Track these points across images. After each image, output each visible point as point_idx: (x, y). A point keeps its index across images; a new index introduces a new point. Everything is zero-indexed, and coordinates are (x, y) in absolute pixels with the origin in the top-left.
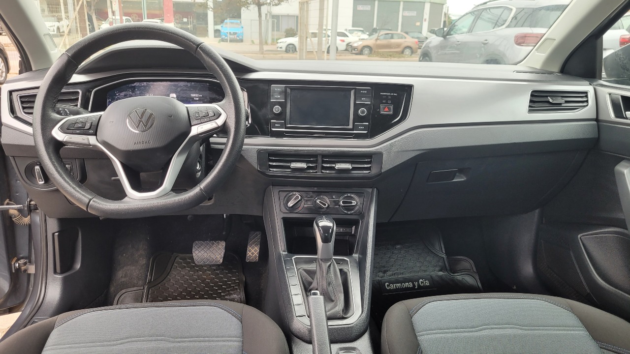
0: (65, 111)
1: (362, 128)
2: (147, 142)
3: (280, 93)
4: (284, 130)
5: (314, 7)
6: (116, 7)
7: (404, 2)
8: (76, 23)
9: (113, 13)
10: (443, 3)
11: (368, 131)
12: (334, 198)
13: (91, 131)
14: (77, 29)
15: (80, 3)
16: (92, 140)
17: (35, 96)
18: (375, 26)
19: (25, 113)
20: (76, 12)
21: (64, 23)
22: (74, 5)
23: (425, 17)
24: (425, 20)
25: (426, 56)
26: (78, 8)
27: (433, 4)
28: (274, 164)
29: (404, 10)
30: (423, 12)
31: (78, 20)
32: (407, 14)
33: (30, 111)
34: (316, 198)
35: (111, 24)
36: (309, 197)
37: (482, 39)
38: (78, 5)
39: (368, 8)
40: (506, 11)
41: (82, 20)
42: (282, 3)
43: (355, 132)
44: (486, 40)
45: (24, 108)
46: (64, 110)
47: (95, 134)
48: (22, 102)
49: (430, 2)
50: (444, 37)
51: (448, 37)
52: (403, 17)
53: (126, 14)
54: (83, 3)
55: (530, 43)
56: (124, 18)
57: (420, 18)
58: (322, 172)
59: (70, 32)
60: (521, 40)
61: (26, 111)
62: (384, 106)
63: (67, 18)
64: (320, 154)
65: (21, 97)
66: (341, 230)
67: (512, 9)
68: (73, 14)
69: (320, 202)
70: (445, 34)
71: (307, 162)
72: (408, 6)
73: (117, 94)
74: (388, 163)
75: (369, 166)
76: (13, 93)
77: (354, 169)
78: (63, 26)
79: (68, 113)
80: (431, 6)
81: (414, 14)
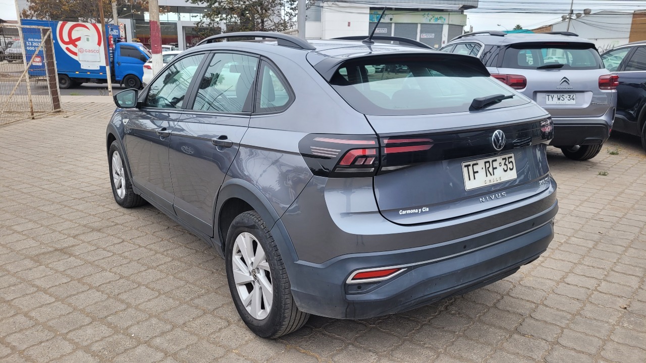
7: (421, 24)
10: (462, 25)
23: (443, 39)
24: (444, 42)
27: (451, 26)
29: (422, 32)
30: (442, 34)
32: (425, 35)
39: (384, 31)
49: (448, 24)
52: (421, 39)
57: (439, 39)
67: (481, 46)
72: (426, 28)
80: (449, 27)
81: (432, 36)
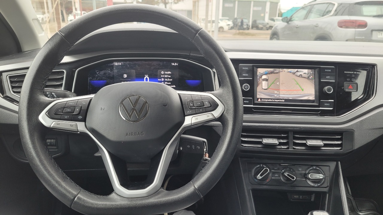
0: (53, 95)
1: (327, 104)
2: (140, 133)
3: (247, 72)
4: (252, 106)
5: (202, 4)
6: (78, 5)
7: (254, 1)
8: (53, 15)
9: (76, 9)
10: (277, 2)
11: (334, 108)
12: (299, 171)
13: (80, 117)
14: (54, 19)
15: (56, 3)
16: (81, 127)
17: (24, 76)
18: (236, 16)
19: (14, 92)
20: (54, 9)
21: (47, 15)
22: (52, 4)
24: (267, 12)
25: (275, 35)
26: (55, 6)
27: (271, 3)
28: (246, 139)
29: (254, 6)
30: (266, 8)
31: (55, 13)
32: (256, 9)
33: (18, 90)
34: (283, 171)
35: (75, 16)
36: (276, 170)
37: (315, 24)
38: (55, 3)
39: (231, 5)
40: (330, 6)
41: (57, 14)
42: (180, 3)
43: (321, 108)
44: (317, 24)
45: (13, 87)
46: (51, 94)
47: (84, 120)
48: (12, 82)
50: (288, 22)
51: (290, 22)
52: (254, 11)
53: (84, 10)
54: (58, 2)
55: (349, 26)
56: (83, 12)
57: (264, 11)
58: (294, 148)
59: (50, 21)
60: (343, 25)
61: (15, 90)
62: (348, 84)
63: (48, 12)
64: (291, 131)
65: (10, 77)
66: (301, 197)
67: (334, 4)
68: (52, 10)
69: (288, 175)
70: (288, 20)
71: (278, 138)
72: (257, 4)
73: (97, 73)
74: (360, 141)
75: (339, 142)
76: (3, 74)
77: (326, 145)
78: (46, 18)
79: (55, 96)
81: (260, 8)
